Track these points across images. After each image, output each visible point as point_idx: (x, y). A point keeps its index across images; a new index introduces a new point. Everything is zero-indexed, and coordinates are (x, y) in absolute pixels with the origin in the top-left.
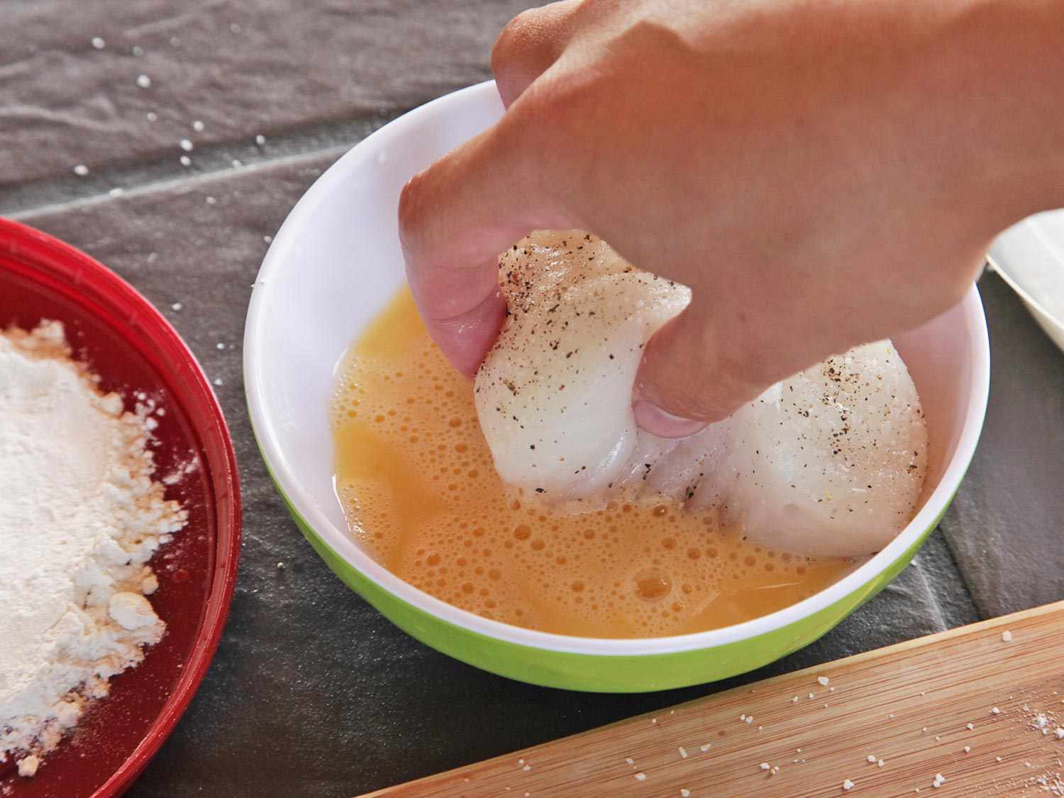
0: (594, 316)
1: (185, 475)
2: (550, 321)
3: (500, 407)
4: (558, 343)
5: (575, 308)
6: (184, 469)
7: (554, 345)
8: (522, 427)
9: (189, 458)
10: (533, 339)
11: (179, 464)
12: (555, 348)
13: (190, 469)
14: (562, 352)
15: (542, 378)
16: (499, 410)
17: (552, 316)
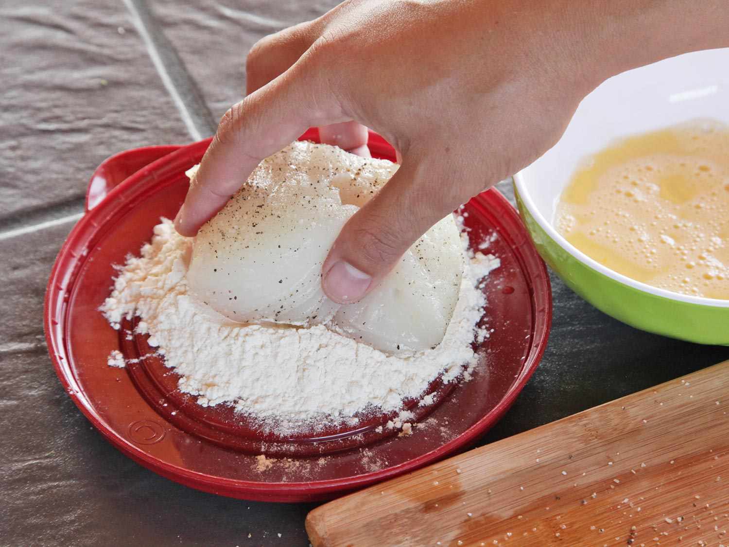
0: (279, 219)
1: (491, 243)
2: (258, 212)
3: (211, 242)
4: (256, 224)
5: (272, 211)
6: (489, 240)
7: (254, 224)
8: (217, 257)
9: (491, 234)
10: (246, 217)
11: (486, 237)
12: (254, 226)
13: (493, 239)
14: (256, 229)
15: (240, 237)
16: (210, 244)
17: (259, 209)
